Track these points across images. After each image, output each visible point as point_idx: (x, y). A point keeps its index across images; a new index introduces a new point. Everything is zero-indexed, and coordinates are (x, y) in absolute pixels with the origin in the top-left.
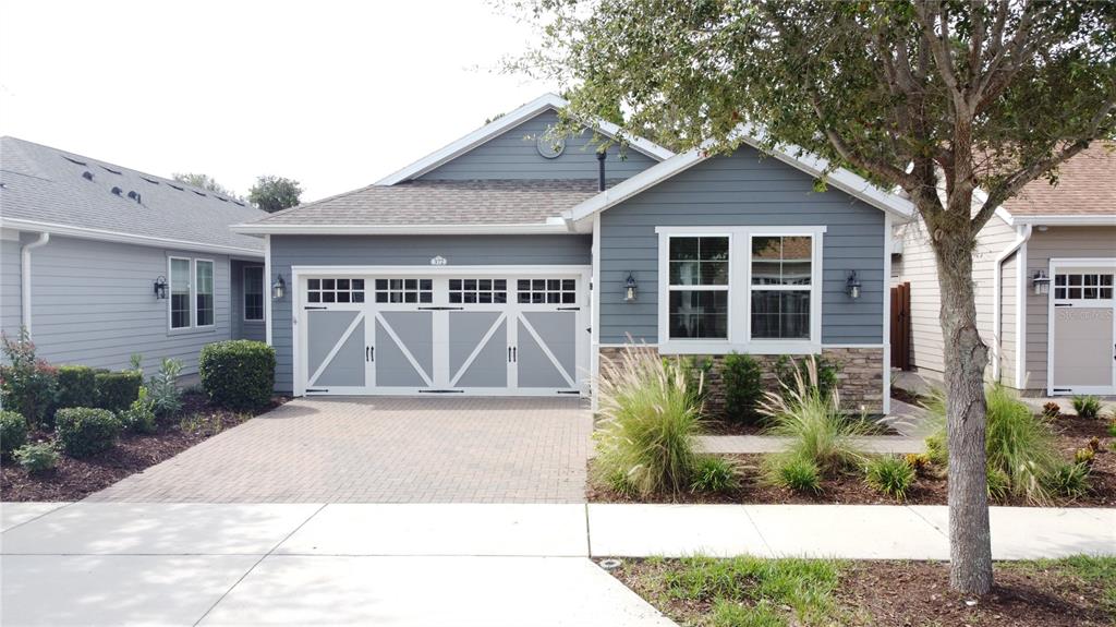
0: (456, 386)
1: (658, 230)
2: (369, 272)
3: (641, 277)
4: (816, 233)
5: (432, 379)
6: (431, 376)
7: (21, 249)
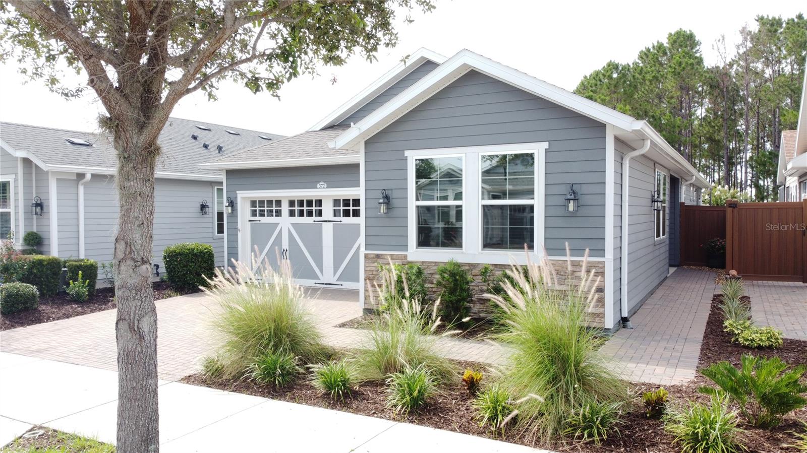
1: (407, 153)
2: (286, 194)
3: (394, 195)
4: (538, 150)
5: (322, 274)
7: (78, 184)
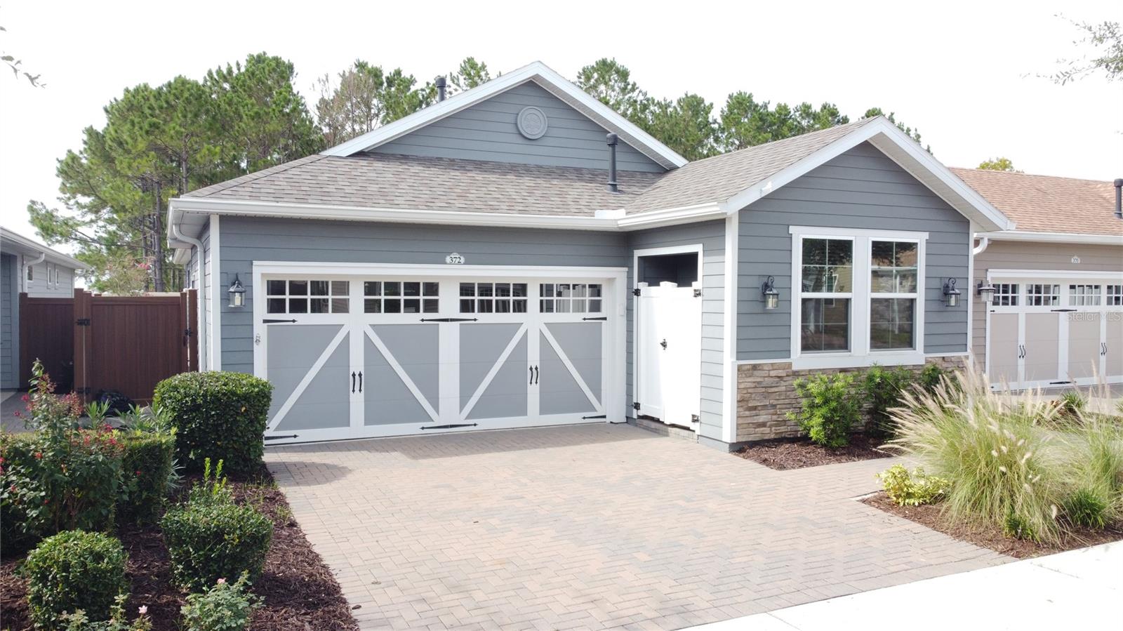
0: (467, 418)
1: (792, 229)
4: (919, 238)
5: (438, 412)
6: (436, 407)
